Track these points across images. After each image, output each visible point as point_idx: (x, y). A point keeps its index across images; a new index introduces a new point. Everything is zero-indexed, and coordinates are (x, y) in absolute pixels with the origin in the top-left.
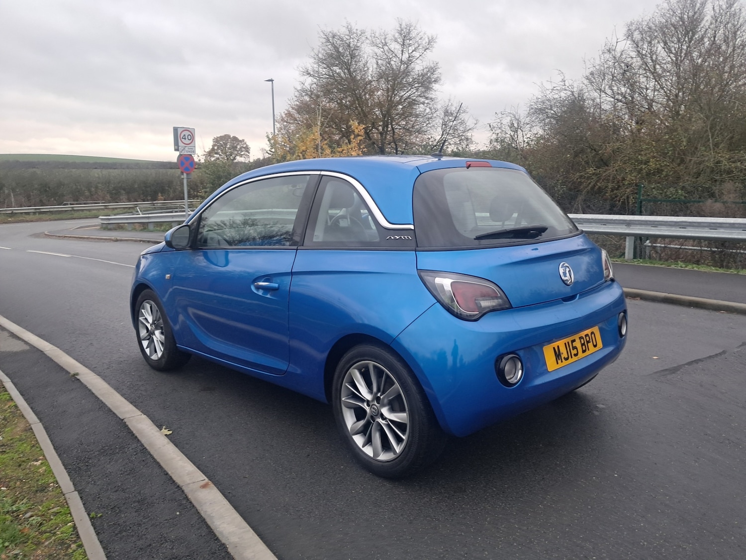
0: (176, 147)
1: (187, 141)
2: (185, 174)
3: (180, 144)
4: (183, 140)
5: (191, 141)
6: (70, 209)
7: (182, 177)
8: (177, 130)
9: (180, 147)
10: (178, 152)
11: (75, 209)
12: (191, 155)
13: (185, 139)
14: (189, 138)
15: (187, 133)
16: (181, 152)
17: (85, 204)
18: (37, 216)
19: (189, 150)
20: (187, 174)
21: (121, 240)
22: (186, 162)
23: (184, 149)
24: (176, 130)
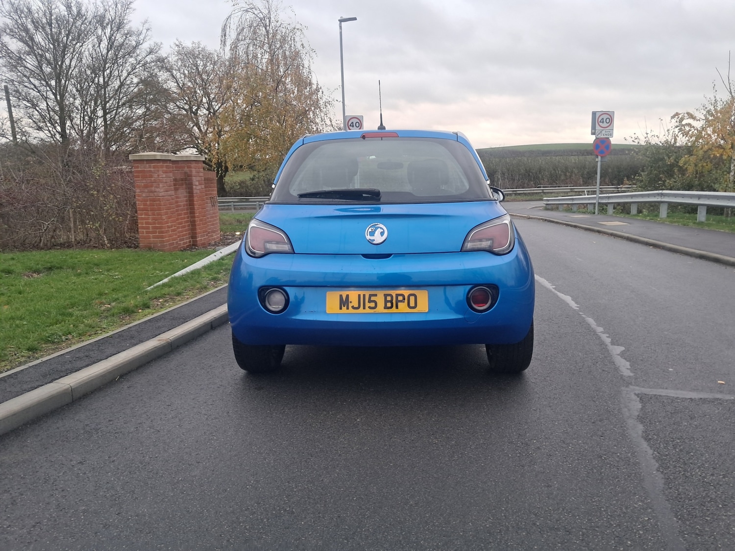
0: (593, 131)
1: (605, 125)
2: (599, 157)
3: (598, 127)
4: (601, 124)
5: (609, 124)
6: (541, 191)
7: (597, 160)
8: (596, 114)
9: (596, 131)
10: (595, 136)
11: (545, 191)
12: (608, 138)
13: (603, 122)
14: (608, 121)
15: (605, 117)
16: (597, 136)
17: (559, 187)
18: (513, 197)
19: (606, 133)
20: (602, 157)
21: (532, 218)
22: (602, 145)
23: (601, 132)
24: (594, 114)
